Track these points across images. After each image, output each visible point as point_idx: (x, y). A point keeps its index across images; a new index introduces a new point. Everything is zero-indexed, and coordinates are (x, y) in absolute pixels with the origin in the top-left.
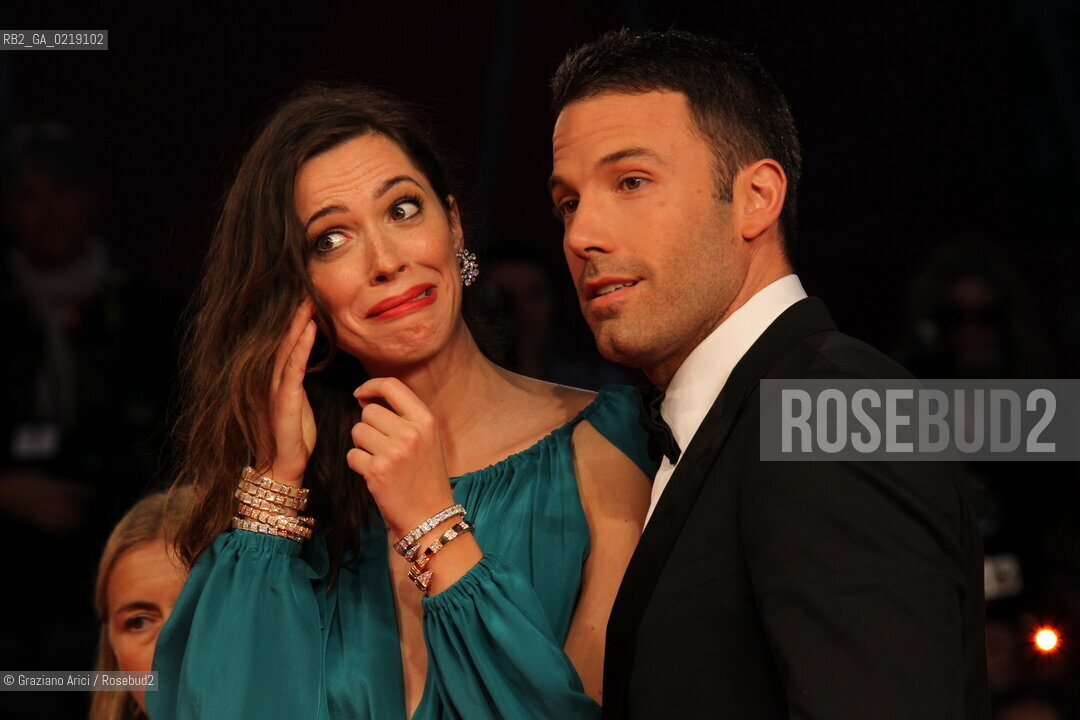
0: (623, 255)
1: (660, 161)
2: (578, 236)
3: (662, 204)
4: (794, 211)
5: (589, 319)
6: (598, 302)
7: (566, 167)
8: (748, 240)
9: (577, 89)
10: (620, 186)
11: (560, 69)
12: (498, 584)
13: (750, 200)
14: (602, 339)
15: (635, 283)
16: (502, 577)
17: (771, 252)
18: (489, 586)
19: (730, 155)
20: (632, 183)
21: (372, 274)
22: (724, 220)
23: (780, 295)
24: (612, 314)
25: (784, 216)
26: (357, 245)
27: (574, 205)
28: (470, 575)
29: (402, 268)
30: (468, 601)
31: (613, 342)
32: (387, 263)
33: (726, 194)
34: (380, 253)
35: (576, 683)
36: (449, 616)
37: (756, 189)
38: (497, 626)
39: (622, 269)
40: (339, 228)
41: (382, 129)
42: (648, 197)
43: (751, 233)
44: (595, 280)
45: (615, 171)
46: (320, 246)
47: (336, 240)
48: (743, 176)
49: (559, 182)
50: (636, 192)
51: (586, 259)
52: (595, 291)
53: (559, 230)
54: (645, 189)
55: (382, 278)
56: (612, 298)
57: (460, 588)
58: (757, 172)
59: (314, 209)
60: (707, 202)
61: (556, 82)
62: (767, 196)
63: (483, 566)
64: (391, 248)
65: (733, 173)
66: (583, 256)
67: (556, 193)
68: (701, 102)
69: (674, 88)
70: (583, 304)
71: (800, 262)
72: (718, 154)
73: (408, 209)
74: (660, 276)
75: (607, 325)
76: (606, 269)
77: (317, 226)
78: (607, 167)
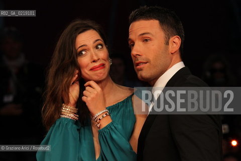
0: (144, 56)
1: (153, 36)
2: (134, 52)
3: (153, 45)
4: (183, 47)
5: (136, 71)
6: (138, 67)
7: (132, 36)
8: (172, 54)
9: (135, 19)
10: (144, 41)
11: (131, 15)
12: (115, 127)
13: (173, 45)
14: (139, 75)
15: (146, 63)
16: (116, 126)
17: (177, 56)
18: (113, 127)
19: (168, 34)
20: (146, 40)
21: (92, 60)
22: (167, 49)
23: (179, 66)
24: (141, 70)
25: (180, 48)
26: (89, 54)
27: (133, 45)
28: (109, 125)
29: (99, 59)
30: (108, 130)
31: (141, 76)
32: (95, 58)
33: (167, 43)
34: (94, 56)
35: (131, 148)
36: (104, 134)
37: (174, 42)
38: (114, 136)
39: (143, 60)
40: (84, 50)
41: (94, 29)
42: (150, 43)
43: (173, 52)
44: (138, 62)
45: (143, 37)
46: (80, 54)
47: (84, 53)
48: (171, 39)
49: (130, 39)
50: (147, 42)
51: (136, 57)
52: (138, 64)
53: (130, 50)
54: (149, 42)
55: (94, 61)
56: (141, 66)
57: (106, 127)
58: (174, 39)
59: (79, 46)
60: (163, 45)
61: (130, 18)
62: (176, 44)
63: (112, 123)
64: (96, 55)
65: (169, 39)
66: (135, 56)
67: (129, 42)
68: (162, 23)
69: (156, 19)
70: (135, 67)
71: (183, 59)
72: (166, 34)
73: (100, 47)
74: (152, 61)
75: (140, 72)
76: (140, 60)
77: (80, 49)
78: (141, 37)
